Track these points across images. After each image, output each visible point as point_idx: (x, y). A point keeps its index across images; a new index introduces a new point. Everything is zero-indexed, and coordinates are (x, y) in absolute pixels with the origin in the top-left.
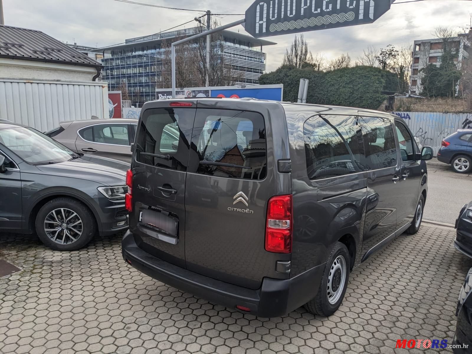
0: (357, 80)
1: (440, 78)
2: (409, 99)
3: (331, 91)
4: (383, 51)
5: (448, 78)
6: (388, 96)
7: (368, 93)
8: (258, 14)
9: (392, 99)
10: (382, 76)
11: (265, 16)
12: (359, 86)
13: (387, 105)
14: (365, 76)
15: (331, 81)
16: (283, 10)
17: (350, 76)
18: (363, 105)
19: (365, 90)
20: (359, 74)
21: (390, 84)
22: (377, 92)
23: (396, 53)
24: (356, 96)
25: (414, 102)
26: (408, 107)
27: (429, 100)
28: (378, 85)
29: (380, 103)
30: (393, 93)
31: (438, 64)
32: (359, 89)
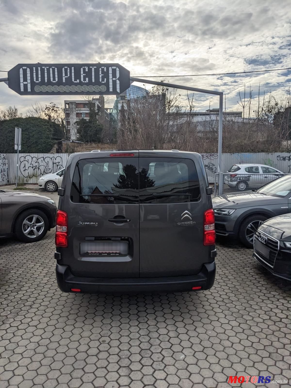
0: (32, 128)
1: (90, 129)
2: (73, 144)
3: (9, 136)
4: (47, 106)
5: (95, 129)
6: (57, 141)
7: (42, 138)
8: (21, 76)
9: (60, 144)
10: (51, 126)
11: (29, 78)
12: (34, 133)
13: (58, 148)
14: (38, 126)
15: (9, 129)
16: (46, 76)
17: (25, 125)
18: (39, 148)
19: (39, 136)
20: (32, 123)
21: (56, 132)
22: (48, 138)
23: (57, 109)
24: (32, 141)
25: (77, 146)
26: (72, 150)
27: (86, 145)
28: (48, 133)
29: (52, 146)
30: (61, 139)
31: (87, 119)
32: (33, 135)
